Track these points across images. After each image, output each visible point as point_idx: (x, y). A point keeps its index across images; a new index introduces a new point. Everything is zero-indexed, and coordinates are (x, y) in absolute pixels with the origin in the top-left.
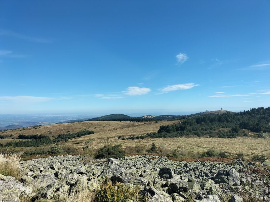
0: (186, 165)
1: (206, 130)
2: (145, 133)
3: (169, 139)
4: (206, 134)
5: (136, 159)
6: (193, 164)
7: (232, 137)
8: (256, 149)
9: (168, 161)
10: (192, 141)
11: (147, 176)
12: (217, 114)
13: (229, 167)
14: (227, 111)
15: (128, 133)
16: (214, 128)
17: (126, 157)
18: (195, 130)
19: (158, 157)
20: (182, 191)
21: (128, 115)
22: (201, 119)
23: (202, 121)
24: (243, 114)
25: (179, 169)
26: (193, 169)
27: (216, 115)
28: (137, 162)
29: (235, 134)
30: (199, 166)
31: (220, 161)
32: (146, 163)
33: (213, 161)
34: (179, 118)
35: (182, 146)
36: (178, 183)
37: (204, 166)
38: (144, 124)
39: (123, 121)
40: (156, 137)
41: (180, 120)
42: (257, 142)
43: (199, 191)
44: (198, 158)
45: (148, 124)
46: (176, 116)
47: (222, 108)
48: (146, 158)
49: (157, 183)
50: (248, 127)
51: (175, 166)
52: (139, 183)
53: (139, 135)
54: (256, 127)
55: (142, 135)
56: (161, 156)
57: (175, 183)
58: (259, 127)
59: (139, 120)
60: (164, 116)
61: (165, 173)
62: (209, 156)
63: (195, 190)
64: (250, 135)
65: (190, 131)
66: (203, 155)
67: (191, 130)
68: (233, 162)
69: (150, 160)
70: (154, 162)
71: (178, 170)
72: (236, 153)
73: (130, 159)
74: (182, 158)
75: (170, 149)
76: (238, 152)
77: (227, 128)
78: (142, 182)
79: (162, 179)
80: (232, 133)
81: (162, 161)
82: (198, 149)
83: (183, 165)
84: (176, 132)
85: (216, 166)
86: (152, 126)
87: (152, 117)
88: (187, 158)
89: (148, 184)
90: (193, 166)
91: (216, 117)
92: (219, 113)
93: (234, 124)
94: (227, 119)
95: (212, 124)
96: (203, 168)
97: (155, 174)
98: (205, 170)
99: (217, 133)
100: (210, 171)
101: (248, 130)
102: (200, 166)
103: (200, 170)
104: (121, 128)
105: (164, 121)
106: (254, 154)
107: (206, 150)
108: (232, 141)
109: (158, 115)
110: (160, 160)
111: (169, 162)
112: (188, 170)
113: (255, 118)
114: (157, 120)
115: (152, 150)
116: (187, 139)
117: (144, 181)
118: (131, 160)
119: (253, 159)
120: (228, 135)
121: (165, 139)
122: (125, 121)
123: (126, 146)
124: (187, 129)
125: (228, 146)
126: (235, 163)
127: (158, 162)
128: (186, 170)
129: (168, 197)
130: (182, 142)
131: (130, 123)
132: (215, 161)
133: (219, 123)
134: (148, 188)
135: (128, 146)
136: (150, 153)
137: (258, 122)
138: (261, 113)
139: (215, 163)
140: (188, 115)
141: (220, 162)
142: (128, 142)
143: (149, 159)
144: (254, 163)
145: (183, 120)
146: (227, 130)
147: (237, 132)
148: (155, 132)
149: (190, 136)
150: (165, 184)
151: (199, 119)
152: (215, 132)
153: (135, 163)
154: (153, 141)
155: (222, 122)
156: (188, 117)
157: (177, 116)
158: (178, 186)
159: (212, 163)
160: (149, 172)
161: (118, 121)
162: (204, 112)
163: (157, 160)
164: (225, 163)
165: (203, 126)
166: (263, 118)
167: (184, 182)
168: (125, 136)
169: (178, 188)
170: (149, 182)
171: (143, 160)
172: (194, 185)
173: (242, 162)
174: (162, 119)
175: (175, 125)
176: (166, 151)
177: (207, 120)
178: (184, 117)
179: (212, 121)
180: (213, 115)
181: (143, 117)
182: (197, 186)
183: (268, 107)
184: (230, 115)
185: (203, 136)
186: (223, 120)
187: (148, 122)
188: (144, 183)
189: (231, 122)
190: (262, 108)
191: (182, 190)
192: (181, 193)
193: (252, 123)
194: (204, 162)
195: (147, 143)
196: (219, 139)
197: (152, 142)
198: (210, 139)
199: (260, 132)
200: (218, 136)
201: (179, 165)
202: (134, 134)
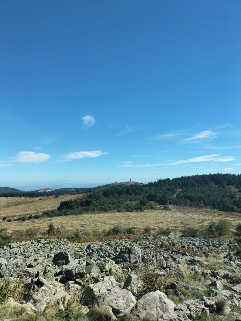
0: (89, 247)
1: (113, 204)
2: (41, 212)
3: (72, 216)
4: (113, 209)
5: (27, 245)
6: (97, 244)
7: (140, 211)
8: (162, 222)
9: (68, 244)
10: (99, 218)
11: (37, 265)
12: (126, 185)
13: (135, 244)
14: (135, 183)
15: (17, 213)
16: (121, 202)
17: (12, 245)
18: (102, 204)
19: (57, 241)
20: (77, 278)
21: (18, 189)
22: (108, 191)
23: (110, 194)
24: (151, 185)
25: (81, 252)
26: (96, 250)
27: (124, 187)
28: (27, 250)
29: (142, 207)
30: (103, 246)
31: (127, 238)
32: (39, 249)
33: (119, 239)
34: (84, 191)
35: (86, 224)
36: (74, 269)
37: (109, 246)
38: (40, 199)
39: (10, 196)
40: (56, 216)
41: (85, 194)
42: (163, 215)
43: (97, 274)
44: (103, 237)
45: (45, 200)
46: (80, 189)
47: (130, 180)
48: (40, 243)
49: (48, 272)
50: (155, 199)
51: (77, 249)
52: (25, 275)
53: (33, 214)
54: (163, 199)
55: (36, 214)
56: (60, 239)
57: (70, 269)
58: (165, 199)
59: (33, 194)
60: (66, 188)
61: (61, 259)
62: (115, 234)
63: (93, 274)
64: (157, 208)
65: (96, 206)
66: (109, 234)
67: (98, 205)
68: (139, 238)
69: (46, 245)
70: (51, 247)
71: (79, 253)
72: (143, 227)
73: (18, 247)
74: (85, 238)
75: (72, 228)
76: (144, 226)
77: (135, 201)
78: (29, 273)
79: (57, 266)
80: (139, 206)
81: (60, 245)
82: (104, 226)
83: (85, 247)
84: (80, 208)
85: (122, 244)
86: (50, 202)
87: (51, 191)
88: (91, 237)
89: (37, 275)
90: (97, 247)
91: (124, 189)
92: (128, 185)
93: (142, 197)
94: (135, 191)
95: (120, 197)
96: (108, 247)
97: (49, 262)
98: (109, 250)
99: (125, 207)
100: (115, 251)
101: (155, 202)
102: (105, 246)
103: (104, 251)
104: (8, 205)
105: (66, 195)
106: (160, 228)
107: (112, 227)
108: (140, 215)
109: (59, 188)
110: (59, 244)
111: (70, 245)
112: (91, 252)
113: (161, 190)
114: (58, 193)
115: (49, 233)
116: (92, 215)
117: (32, 272)
118: (20, 247)
119: (158, 233)
120: (136, 208)
121: (67, 217)
122: (13, 196)
123: (13, 230)
124: (93, 204)
125: (136, 221)
126: (141, 239)
127: (56, 247)
128: (89, 253)
129: (61, 286)
130: (87, 219)
131: (20, 199)
132: (121, 238)
133: (127, 195)
134: (35, 279)
135: (17, 229)
136: (46, 236)
137: (164, 193)
138: (167, 185)
139: (121, 241)
140: (94, 188)
141: (126, 240)
142: (17, 224)
143: (44, 245)
144: (159, 238)
145: (89, 193)
146: (135, 203)
147: (144, 205)
148: (54, 209)
149: (96, 211)
150: (60, 272)
151: (107, 191)
152: (123, 205)
153: (24, 251)
154: (51, 221)
155: (130, 195)
156: (95, 189)
157: (82, 189)
158: (74, 272)
159: (118, 241)
160: (40, 259)
161: (3, 197)
162: (112, 184)
163: (54, 244)
164: (131, 240)
165: (111, 200)
166: (169, 189)
167: (81, 267)
168: (12, 217)
169: (74, 274)
170: (38, 273)
171: (36, 246)
172: (93, 268)
173: (148, 237)
174: (63, 193)
175: (79, 199)
176: (66, 231)
177: (115, 193)
178: (90, 190)
179: (120, 193)
180: (122, 187)
181: (39, 190)
182: (96, 269)
183: (173, 178)
184: (138, 187)
185: (110, 211)
186: (132, 192)
187: (45, 197)
188: (32, 275)
189: (139, 195)
190: (168, 179)
191: (79, 276)
192: (77, 280)
193: (159, 195)
194: (109, 241)
195: (43, 225)
196: (126, 213)
197: (49, 222)
198: (118, 214)
199: (166, 204)
200: (126, 211)
201: (80, 248)
202: (26, 213)
